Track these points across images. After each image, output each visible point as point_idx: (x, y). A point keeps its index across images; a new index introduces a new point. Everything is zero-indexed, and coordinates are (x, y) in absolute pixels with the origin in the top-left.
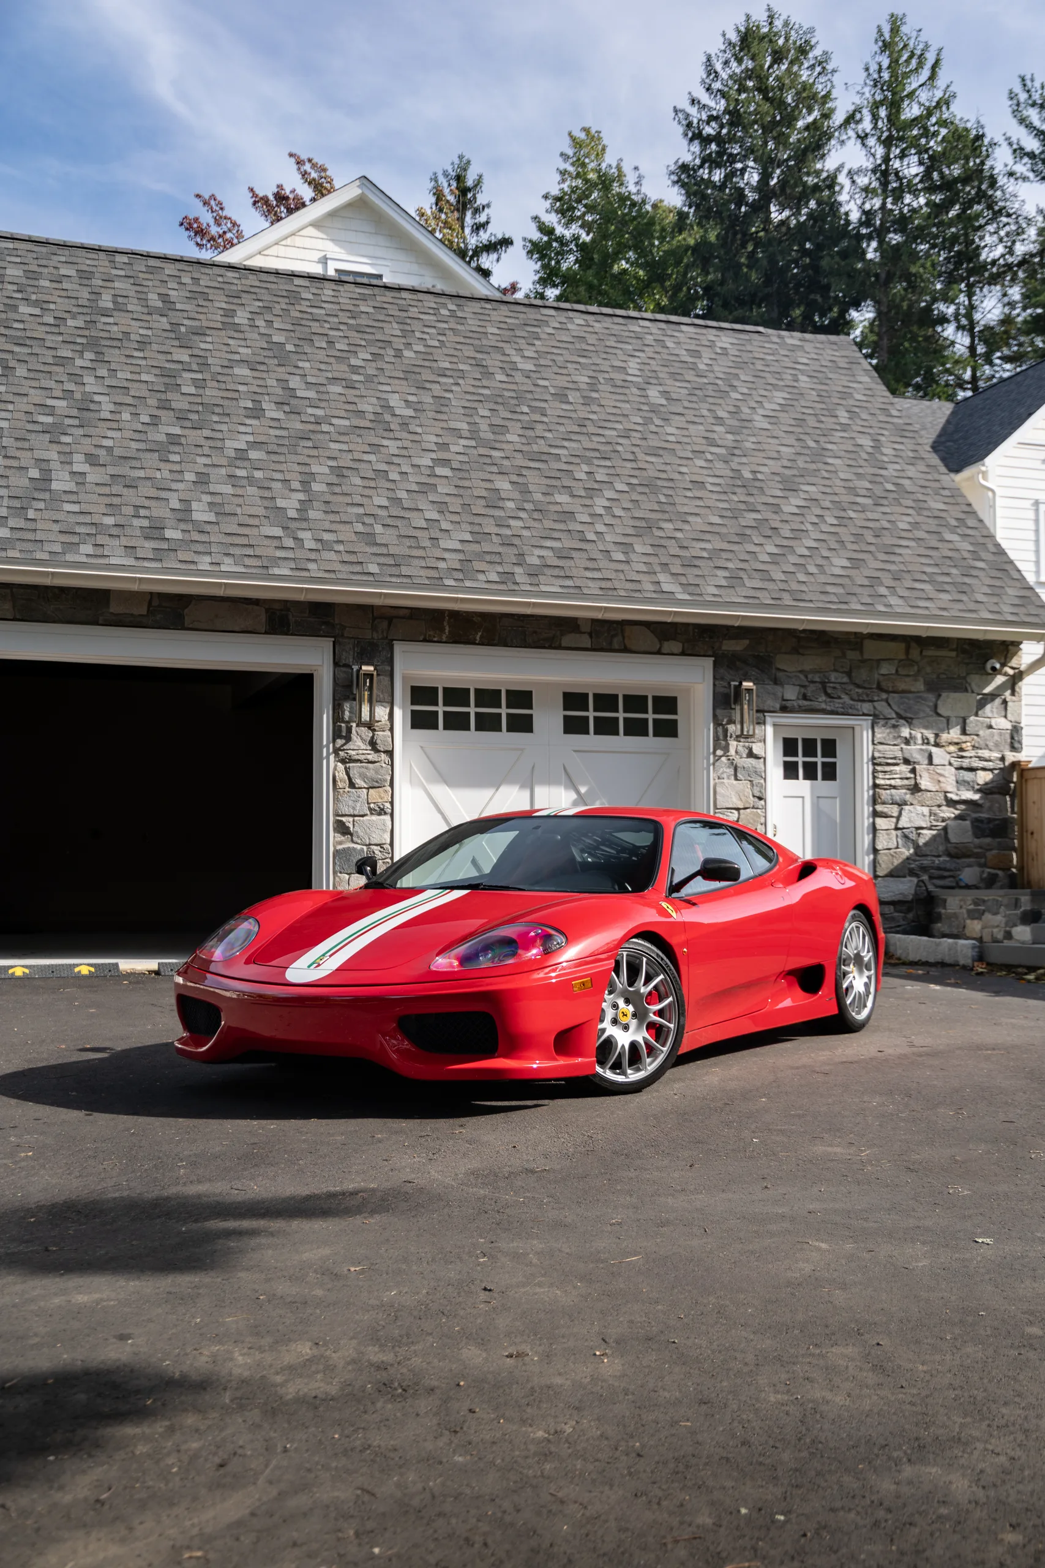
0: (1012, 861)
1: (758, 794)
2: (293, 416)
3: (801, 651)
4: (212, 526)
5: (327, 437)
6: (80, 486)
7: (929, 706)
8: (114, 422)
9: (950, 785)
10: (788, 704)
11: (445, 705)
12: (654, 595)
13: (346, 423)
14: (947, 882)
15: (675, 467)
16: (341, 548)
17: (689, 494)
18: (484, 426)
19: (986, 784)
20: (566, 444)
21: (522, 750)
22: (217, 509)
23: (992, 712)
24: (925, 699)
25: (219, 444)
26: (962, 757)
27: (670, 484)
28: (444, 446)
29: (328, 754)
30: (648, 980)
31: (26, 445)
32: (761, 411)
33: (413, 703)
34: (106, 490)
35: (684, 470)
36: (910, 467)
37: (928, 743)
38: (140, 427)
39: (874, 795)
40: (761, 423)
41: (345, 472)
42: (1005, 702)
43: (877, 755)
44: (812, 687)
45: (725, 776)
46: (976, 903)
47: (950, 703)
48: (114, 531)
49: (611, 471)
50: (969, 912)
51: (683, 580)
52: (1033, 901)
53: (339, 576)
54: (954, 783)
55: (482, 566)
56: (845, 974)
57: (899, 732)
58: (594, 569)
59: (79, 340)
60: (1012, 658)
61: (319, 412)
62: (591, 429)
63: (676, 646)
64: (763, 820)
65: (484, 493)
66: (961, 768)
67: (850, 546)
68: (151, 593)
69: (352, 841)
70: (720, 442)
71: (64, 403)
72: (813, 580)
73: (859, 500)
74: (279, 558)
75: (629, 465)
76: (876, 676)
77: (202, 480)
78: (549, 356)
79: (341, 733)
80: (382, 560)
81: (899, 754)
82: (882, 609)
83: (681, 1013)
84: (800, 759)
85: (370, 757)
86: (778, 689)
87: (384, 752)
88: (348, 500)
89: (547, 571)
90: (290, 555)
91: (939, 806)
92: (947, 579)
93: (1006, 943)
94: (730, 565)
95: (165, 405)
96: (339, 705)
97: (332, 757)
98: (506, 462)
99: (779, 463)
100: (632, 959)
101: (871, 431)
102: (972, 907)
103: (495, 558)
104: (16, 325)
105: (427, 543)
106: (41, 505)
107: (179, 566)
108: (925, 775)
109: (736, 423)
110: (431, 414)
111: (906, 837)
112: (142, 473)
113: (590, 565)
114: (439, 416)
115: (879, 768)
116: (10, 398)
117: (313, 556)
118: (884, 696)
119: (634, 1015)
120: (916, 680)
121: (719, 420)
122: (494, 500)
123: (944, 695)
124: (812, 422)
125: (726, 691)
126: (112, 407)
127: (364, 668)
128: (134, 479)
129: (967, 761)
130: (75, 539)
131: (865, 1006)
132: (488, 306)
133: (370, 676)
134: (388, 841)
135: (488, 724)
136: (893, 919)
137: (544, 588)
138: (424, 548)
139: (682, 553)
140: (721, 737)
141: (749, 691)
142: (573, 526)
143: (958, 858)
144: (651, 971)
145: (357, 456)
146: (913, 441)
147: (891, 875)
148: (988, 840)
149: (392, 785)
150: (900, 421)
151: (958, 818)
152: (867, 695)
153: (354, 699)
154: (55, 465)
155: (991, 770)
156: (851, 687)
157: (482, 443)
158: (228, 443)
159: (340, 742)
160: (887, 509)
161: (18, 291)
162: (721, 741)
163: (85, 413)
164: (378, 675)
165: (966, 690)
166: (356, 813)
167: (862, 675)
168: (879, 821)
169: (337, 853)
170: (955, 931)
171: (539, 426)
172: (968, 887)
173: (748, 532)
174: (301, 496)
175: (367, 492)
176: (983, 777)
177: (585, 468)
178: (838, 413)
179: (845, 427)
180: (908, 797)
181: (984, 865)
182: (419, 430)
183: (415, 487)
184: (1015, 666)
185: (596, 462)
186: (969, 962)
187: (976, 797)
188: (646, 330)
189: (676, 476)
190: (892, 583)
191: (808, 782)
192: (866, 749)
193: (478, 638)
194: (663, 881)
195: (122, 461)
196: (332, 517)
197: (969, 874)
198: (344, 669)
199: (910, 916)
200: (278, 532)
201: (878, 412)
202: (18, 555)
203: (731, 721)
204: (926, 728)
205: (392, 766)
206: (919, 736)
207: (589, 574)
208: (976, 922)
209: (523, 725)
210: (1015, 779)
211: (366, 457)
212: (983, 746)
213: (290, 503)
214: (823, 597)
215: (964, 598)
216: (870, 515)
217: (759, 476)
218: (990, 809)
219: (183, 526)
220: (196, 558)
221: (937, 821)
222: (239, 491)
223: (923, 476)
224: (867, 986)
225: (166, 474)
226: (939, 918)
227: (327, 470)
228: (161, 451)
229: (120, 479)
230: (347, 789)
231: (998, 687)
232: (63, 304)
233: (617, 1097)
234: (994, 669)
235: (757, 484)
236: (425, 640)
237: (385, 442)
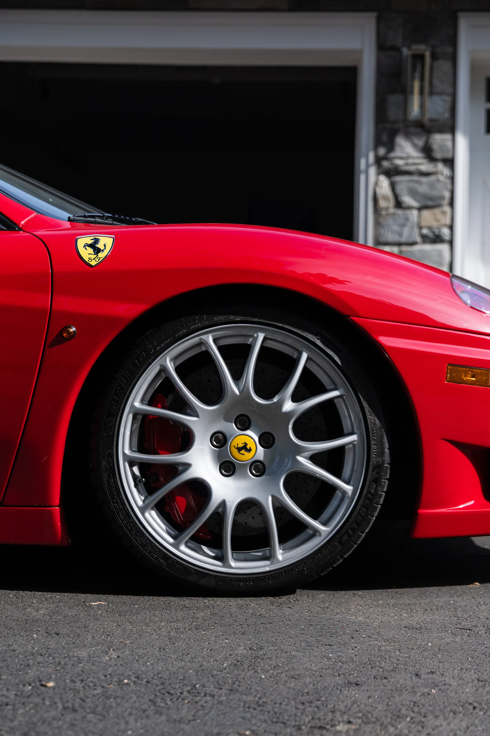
29: (368, 166)
33: (488, 100)
85: (423, 168)
87: (442, 161)
97: (372, 171)
149: (452, 204)
159: (383, 150)
166: (403, 240)
205: (452, 178)
230: (392, 210)
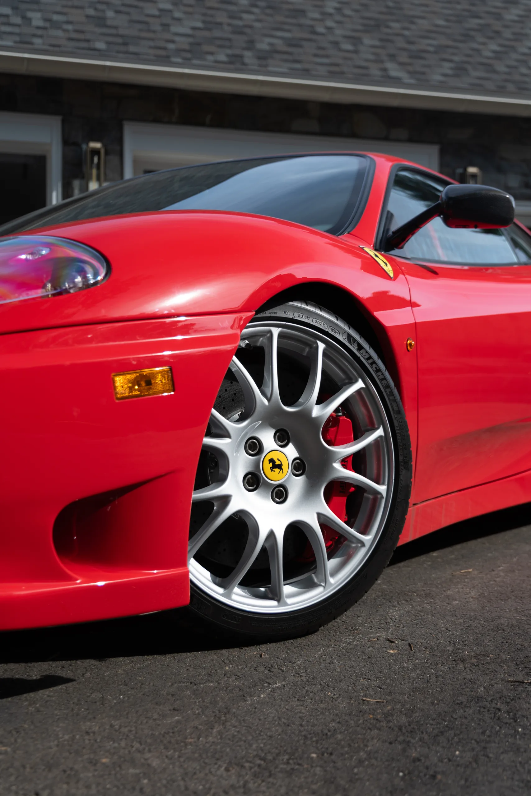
12: (381, 79)
30: (329, 390)
51: (410, 68)
55: (212, 49)
58: (323, 56)
63: (403, 133)
74: (5, 33)
80: (110, 39)
83: (402, 462)
90: (16, 30)
94: (456, 58)
96: (69, 182)
103: (225, 43)
105: (159, 28)
113: (320, 52)
117: (39, 32)
119: (299, 466)
127: (92, 144)
133: (97, 152)
137: (271, 69)
138: (154, 32)
139: (409, 47)
141: (473, 175)
142: (303, 21)
144: (337, 372)
153: (83, 175)
164: (107, 153)
173: (472, 33)
193: (208, 120)
196: (64, 2)
198: (71, 147)
207: (318, 60)
236: (155, 121)
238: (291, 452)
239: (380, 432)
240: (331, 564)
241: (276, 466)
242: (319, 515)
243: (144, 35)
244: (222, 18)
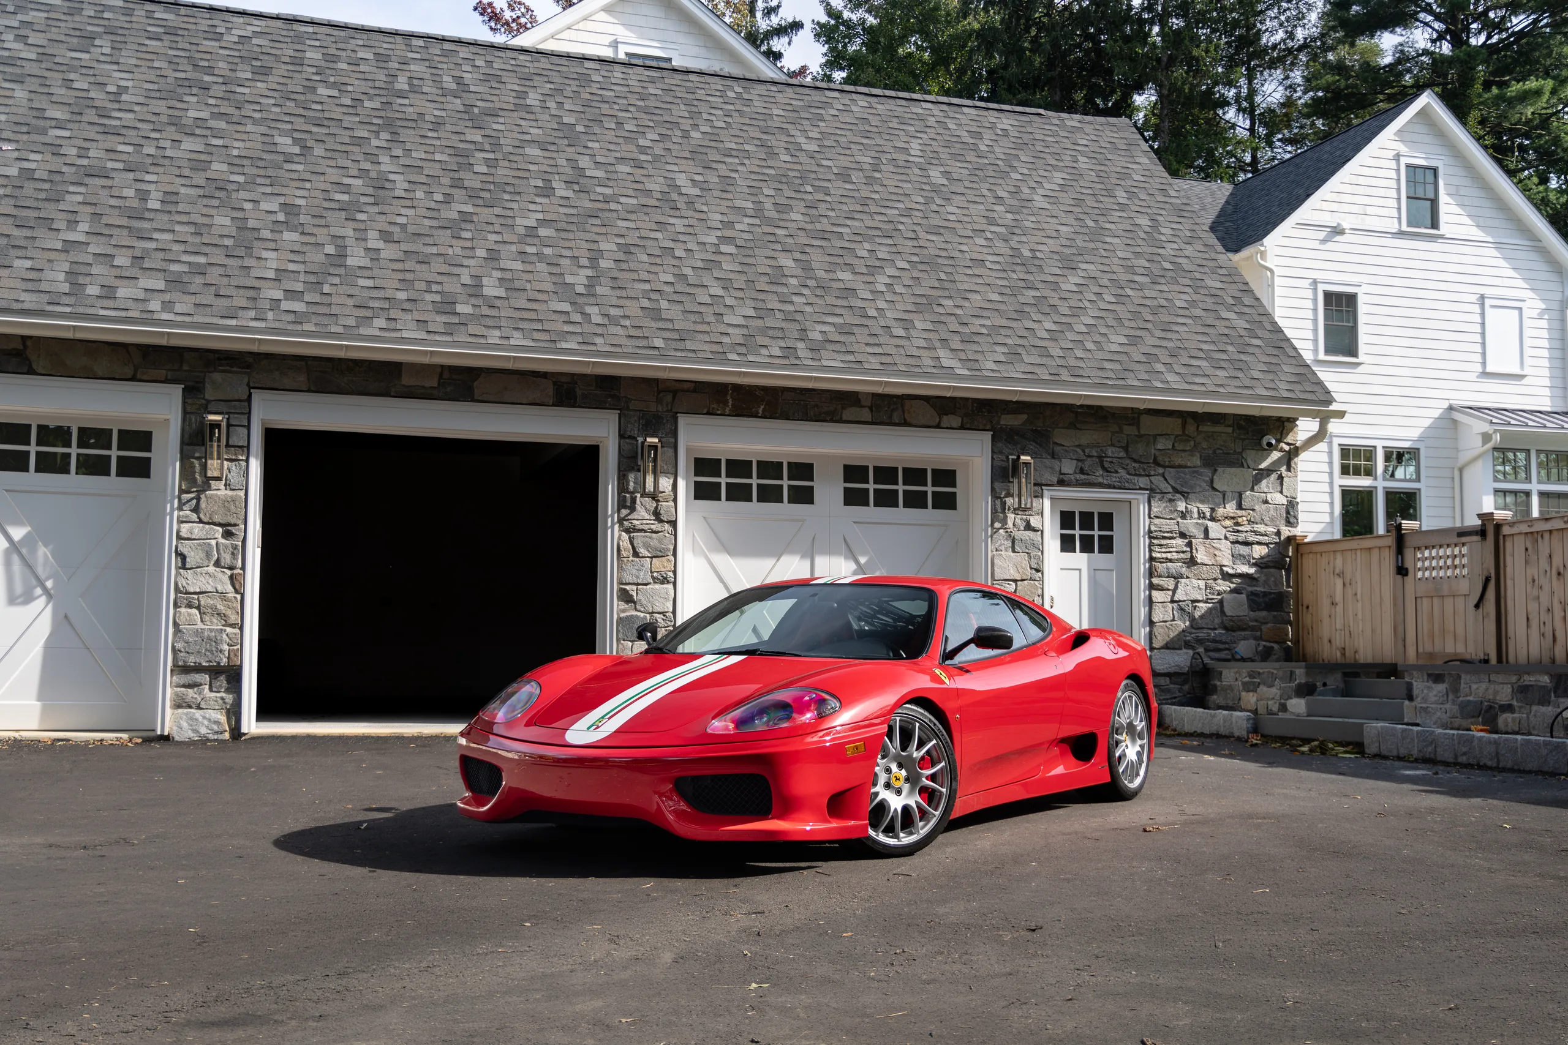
0: (1287, 634)
1: (1035, 566)
2: (582, 194)
3: (1078, 426)
4: (502, 301)
5: (615, 215)
6: (376, 262)
7: (1204, 480)
8: (407, 200)
9: (1226, 560)
10: (1066, 478)
11: (727, 476)
12: (934, 371)
13: (635, 201)
14: (1223, 655)
15: (955, 245)
16: (627, 323)
17: (969, 272)
18: (768, 206)
19: (1262, 558)
20: (849, 222)
21: (803, 521)
22: (507, 285)
23: (1268, 486)
24: (1201, 475)
25: (510, 222)
26: (1238, 531)
27: (950, 262)
28: (729, 225)
29: (613, 524)
30: (921, 744)
31: (322, 222)
32: (1041, 192)
33: (696, 475)
34: (399, 266)
35: (964, 248)
36: (1188, 246)
37: (1204, 518)
38: (433, 205)
39: (1150, 568)
40: (1040, 202)
41: (632, 249)
42: (1281, 478)
43: (1153, 528)
44: (1089, 462)
45: (1003, 548)
46: (1251, 675)
47: (1226, 478)
48: (407, 306)
49: (893, 249)
50: (1244, 684)
51: (962, 356)
52: (1307, 674)
53: (625, 350)
54: (1230, 557)
55: (765, 341)
56: (1118, 743)
57: (1176, 506)
58: (875, 345)
59: (375, 121)
60: (1288, 434)
61: (608, 191)
62: (873, 208)
63: (956, 421)
64: (1040, 592)
65: (768, 271)
66: (1237, 542)
67: (1127, 323)
68: (442, 366)
69: (636, 610)
70: (1000, 222)
71: (359, 182)
72: (1091, 356)
73: (1137, 278)
74: (567, 332)
75: (910, 243)
76: (1153, 451)
77: (493, 256)
78: (833, 137)
79: (626, 503)
80: (668, 335)
81: (1176, 528)
82: (1159, 385)
83: (953, 779)
84: (1077, 532)
85: (653, 527)
86: (1056, 464)
87: (667, 522)
88: (635, 276)
89: (830, 347)
90: (578, 329)
91: (1215, 579)
92: (1225, 357)
93: (1281, 715)
94: (1009, 341)
95: (457, 184)
96: (624, 475)
97: (616, 527)
98: (789, 240)
99: (1058, 242)
100: (904, 724)
101: (1149, 211)
102: (1247, 679)
103: (778, 334)
104: (314, 106)
105: (712, 319)
106: (336, 280)
107: (469, 339)
108: (1201, 549)
109: (1016, 203)
110: (717, 193)
111: (1182, 609)
112: (434, 250)
113: (872, 340)
114: (724, 195)
115: (1155, 542)
116: (307, 176)
117: (600, 330)
118: (1161, 470)
119: (907, 780)
120: (1192, 455)
121: (1000, 200)
122: (777, 277)
123: (1220, 470)
124: (1091, 202)
125: (1004, 464)
126: (406, 186)
127: (649, 440)
128: (427, 255)
129: (1243, 535)
130: (369, 313)
131: (1138, 774)
132: (774, 88)
133: (654, 447)
134: (671, 609)
135: (769, 495)
136: (1168, 691)
137: (824, 363)
138: (708, 323)
139: (961, 329)
140: (999, 510)
141: (1027, 464)
142: (854, 303)
143: (1234, 631)
144: (924, 737)
145: (644, 233)
146: (1191, 221)
147: (1167, 647)
148: (1264, 613)
149: (675, 554)
150: (1178, 201)
151: (1233, 591)
152: (1144, 470)
153: (639, 470)
154: (350, 242)
155: (1267, 544)
156: (1128, 461)
157: (766, 221)
158: (518, 221)
159: (624, 512)
160: (1164, 288)
161: (317, 74)
162: (999, 513)
163: (380, 191)
164: (662, 447)
165: (1242, 466)
166: (640, 581)
167: (1140, 449)
168: (1155, 593)
169: (620, 620)
170: (1230, 704)
171: (823, 206)
172: (1243, 660)
173: (1027, 309)
174: (589, 272)
175: (654, 269)
176: (1259, 551)
177: (867, 246)
178: (1117, 193)
179: (1123, 207)
180: (1184, 570)
181: (1260, 638)
182: (705, 208)
183: (700, 264)
184: (1290, 442)
185: (878, 240)
186: (1244, 733)
187: (1252, 571)
188: (928, 112)
189: (957, 254)
190: (1169, 360)
191: (1085, 555)
192: (1142, 523)
193: (760, 411)
194: (936, 649)
195: (416, 237)
196: (619, 293)
197: (1244, 647)
198: (627, 440)
199: (1186, 687)
200: (566, 307)
201: (1157, 192)
202: (313, 328)
203: (1009, 495)
204: (1202, 502)
205: (675, 536)
206: (1195, 510)
207: (869, 350)
208: (1251, 694)
209: (803, 496)
210: (1290, 554)
211: (653, 235)
212: (1258, 519)
213: (578, 279)
214: (1100, 373)
215: (1240, 375)
216: (1147, 293)
217: (1039, 255)
218: (1266, 582)
219: (474, 301)
220: (485, 332)
221: (1213, 594)
222: (529, 268)
223: (1200, 255)
224: (1139, 754)
225: (458, 251)
226: (1214, 690)
227: (615, 248)
228: (454, 228)
229: (413, 256)
230: (631, 558)
231: (1274, 463)
232: (362, 86)
233: (889, 860)
234: (1270, 444)
235: (1037, 262)
236: (708, 413)
237: (672, 221)
238: (904, 773)
239: (943, 764)
240: (921, 824)
241: (897, 779)
242: (916, 802)
243: (699, 328)
244: (773, 303)
